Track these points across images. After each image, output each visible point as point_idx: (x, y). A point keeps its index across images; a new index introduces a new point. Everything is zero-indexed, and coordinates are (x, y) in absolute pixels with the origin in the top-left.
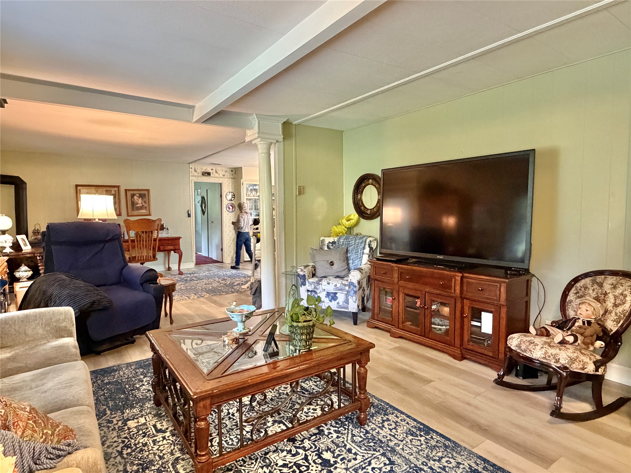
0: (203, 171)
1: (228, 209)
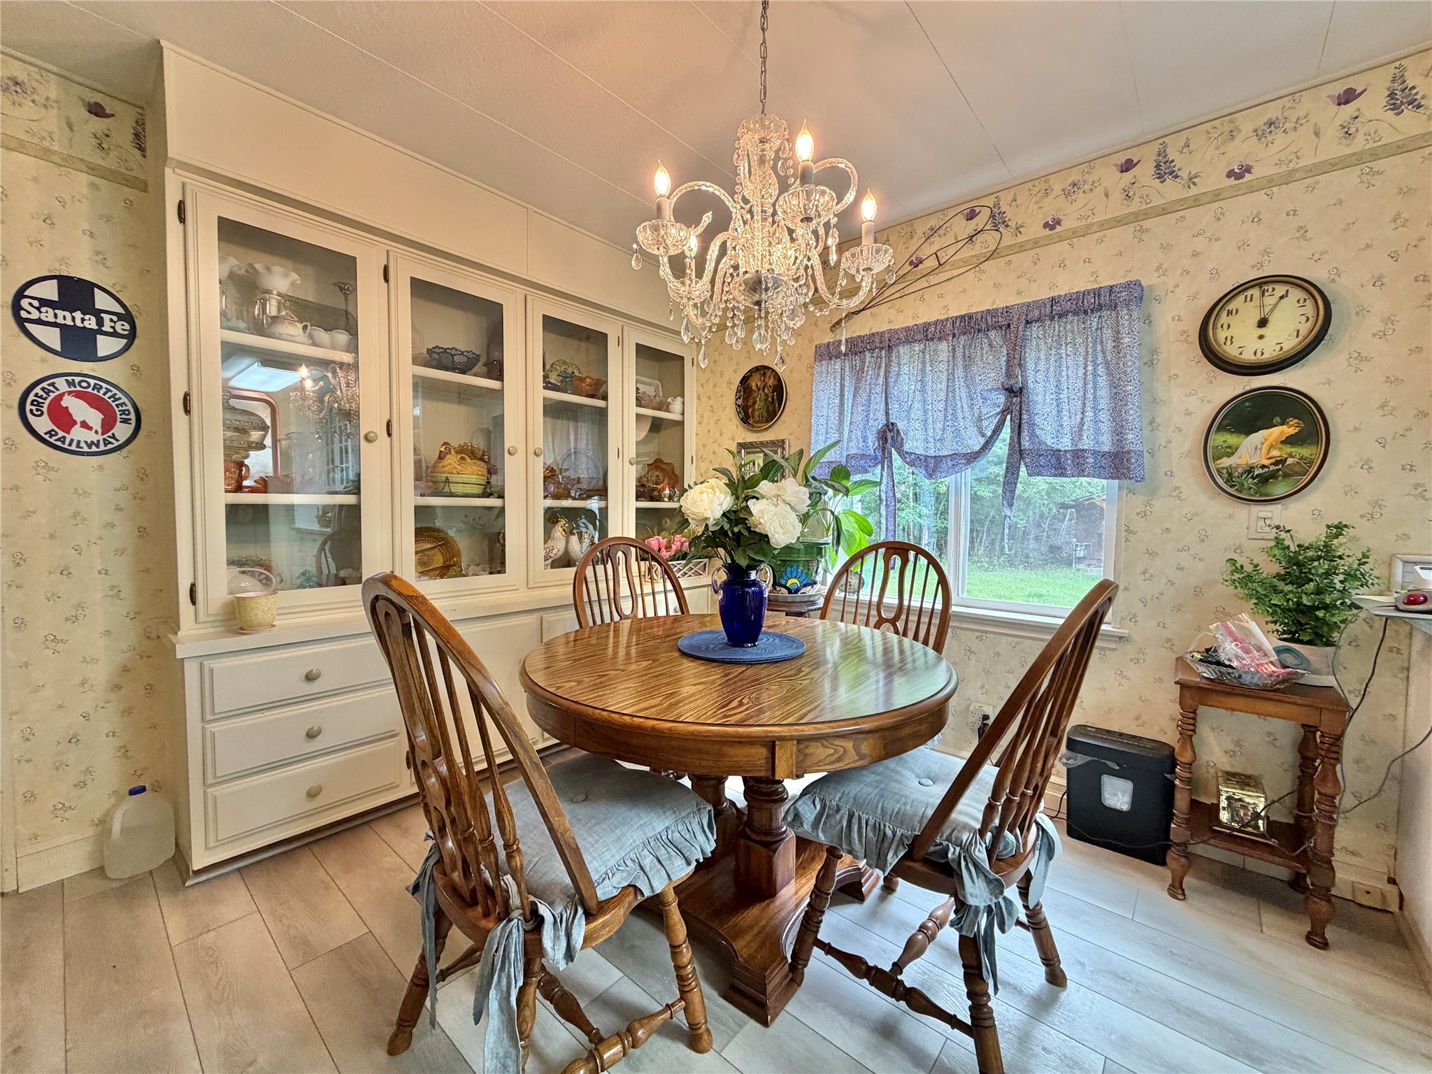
1: (43, 424)
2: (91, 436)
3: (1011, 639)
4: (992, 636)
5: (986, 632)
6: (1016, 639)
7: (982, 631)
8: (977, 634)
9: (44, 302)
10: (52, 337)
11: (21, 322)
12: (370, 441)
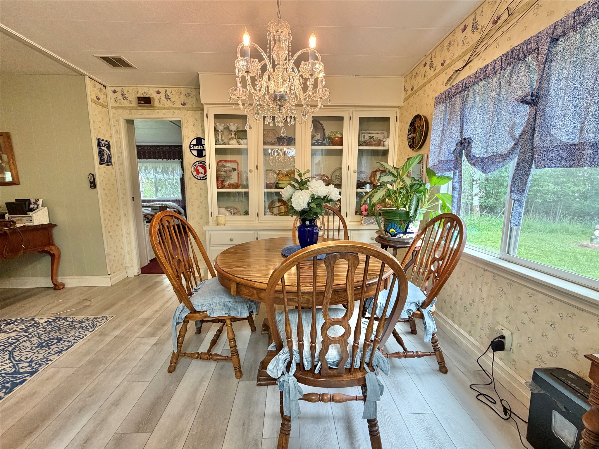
0: (139, 96)
1: (195, 174)
2: (202, 176)
3: (530, 290)
4: (516, 284)
5: (513, 281)
6: (532, 291)
7: (511, 280)
8: (508, 281)
9: (194, 145)
10: (195, 153)
11: (191, 150)
12: (251, 172)
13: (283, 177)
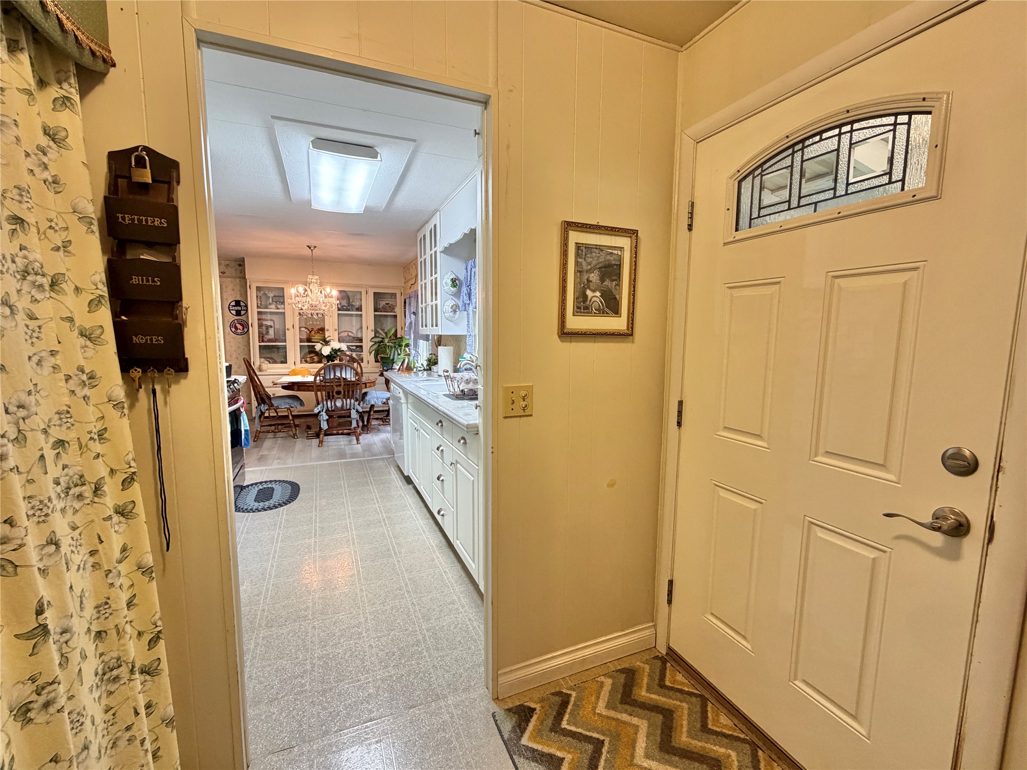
1: (233, 329)
2: (240, 331)
9: (233, 306)
10: (234, 312)
11: (230, 310)
12: (288, 330)
13: (315, 333)
